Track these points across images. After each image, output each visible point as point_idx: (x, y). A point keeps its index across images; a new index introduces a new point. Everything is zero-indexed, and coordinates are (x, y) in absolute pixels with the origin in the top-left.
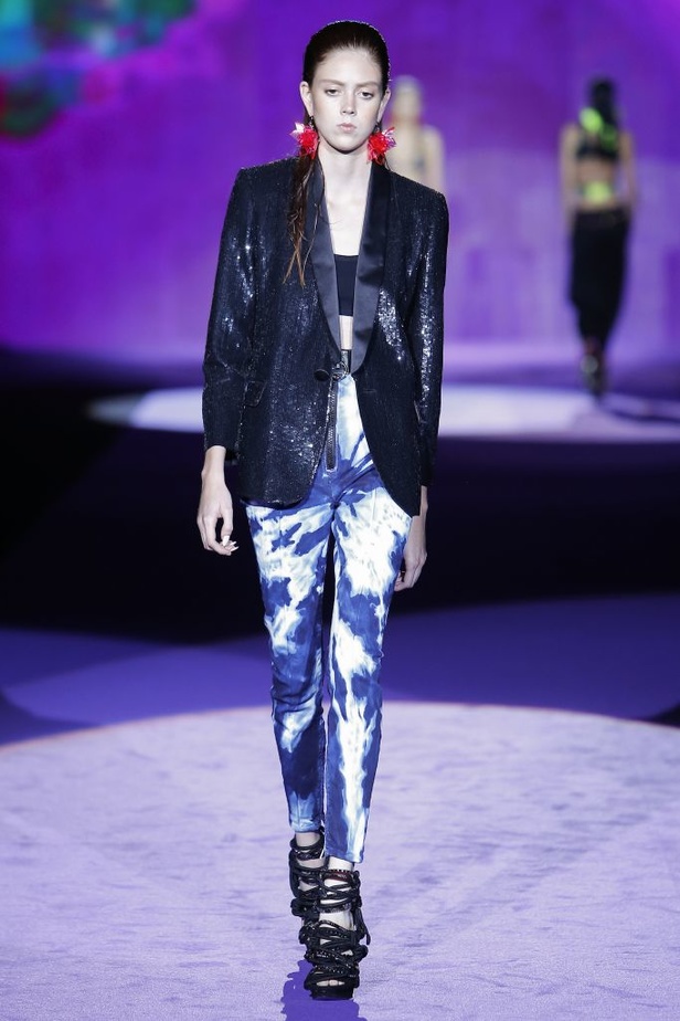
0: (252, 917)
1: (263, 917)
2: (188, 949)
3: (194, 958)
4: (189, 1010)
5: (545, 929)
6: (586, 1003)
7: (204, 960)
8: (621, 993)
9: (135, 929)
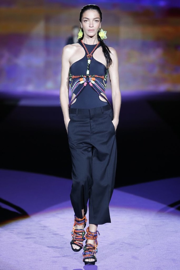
0: (42, 227)
1: (45, 227)
2: (27, 234)
3: (28, 236)
4: (27, 249)
5: (112, 229)
6: (121, 247)
7: (31, 237)
8: (130, 244)
9: (14, 229)
